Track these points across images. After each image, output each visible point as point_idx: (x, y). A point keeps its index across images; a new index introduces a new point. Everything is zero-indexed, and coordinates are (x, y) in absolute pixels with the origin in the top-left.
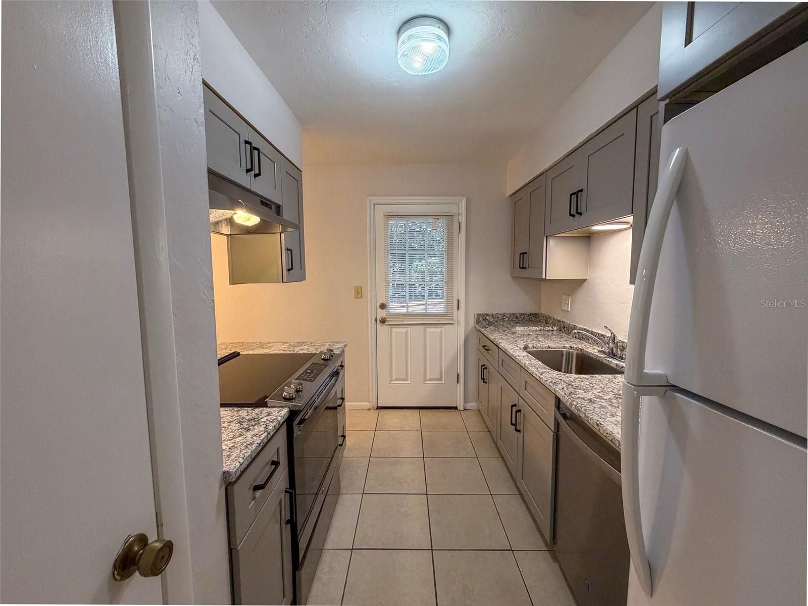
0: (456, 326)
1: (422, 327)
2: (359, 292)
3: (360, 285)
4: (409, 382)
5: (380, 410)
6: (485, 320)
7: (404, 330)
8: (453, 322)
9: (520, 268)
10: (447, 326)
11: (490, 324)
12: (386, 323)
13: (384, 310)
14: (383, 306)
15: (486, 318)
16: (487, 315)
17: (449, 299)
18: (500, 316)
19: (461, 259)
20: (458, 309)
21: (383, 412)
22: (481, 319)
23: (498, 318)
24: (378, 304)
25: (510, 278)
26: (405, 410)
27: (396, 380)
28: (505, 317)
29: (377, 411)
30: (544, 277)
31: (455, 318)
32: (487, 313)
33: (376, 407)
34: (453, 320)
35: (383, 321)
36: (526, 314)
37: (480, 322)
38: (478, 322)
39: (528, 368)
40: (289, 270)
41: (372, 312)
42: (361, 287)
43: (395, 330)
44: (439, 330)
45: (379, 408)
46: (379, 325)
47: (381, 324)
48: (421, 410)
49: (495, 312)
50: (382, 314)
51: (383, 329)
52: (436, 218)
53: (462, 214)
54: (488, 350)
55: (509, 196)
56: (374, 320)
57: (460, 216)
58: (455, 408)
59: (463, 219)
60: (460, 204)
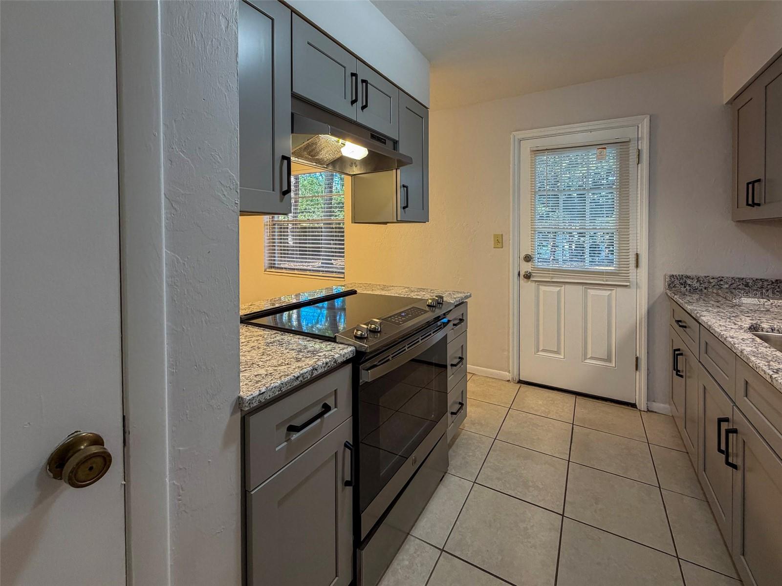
0: (632, 291)
1: (580, 287)
2: (499, 241)
3: (501, 233)
4: (562, 357)
5: (522, 385)
6: (684, 284)
7: (555, 289)
8: (628, 284)
9: (748, 204)
10: (619, 289)
11: (694, 290)
12: (531, 279)
13: (530, 264)
14: (528, 259)
15: (686, 282)
16: (688, 277)
17: (624, 251)
18: (712, 280)
20: (637, 266)
21: (525, 388)
22: (677, 282)
23: (710, 282)
24: (522, 256)
25: (734, 224)
27: (543, 350)
28: (722, 283)
29: (519, 385)
31: (632, 277)
32: (689, 274)
33: (517, 380)
34: (629, 282)
35: (528, 276)
37: (674, 286)
38: (671, 285)
40: (404, 208)
41: (514, 265)
42: (502, 235)
43: (543, 288)
44: (607, 293)
45: (520, 382)
46: (523, 281)
47: (525, 280)
48: (577, 397)
49: (702, 274)
50: (526, 267)
51: (528, 287)
52: (602, 146)
53: (642, 138)
54: (685, 327)
55: (726, 104)
56: (516, 274)
57: (640, 142)
58: (634, 406)
59: (644, 146)
60: (640, 126)
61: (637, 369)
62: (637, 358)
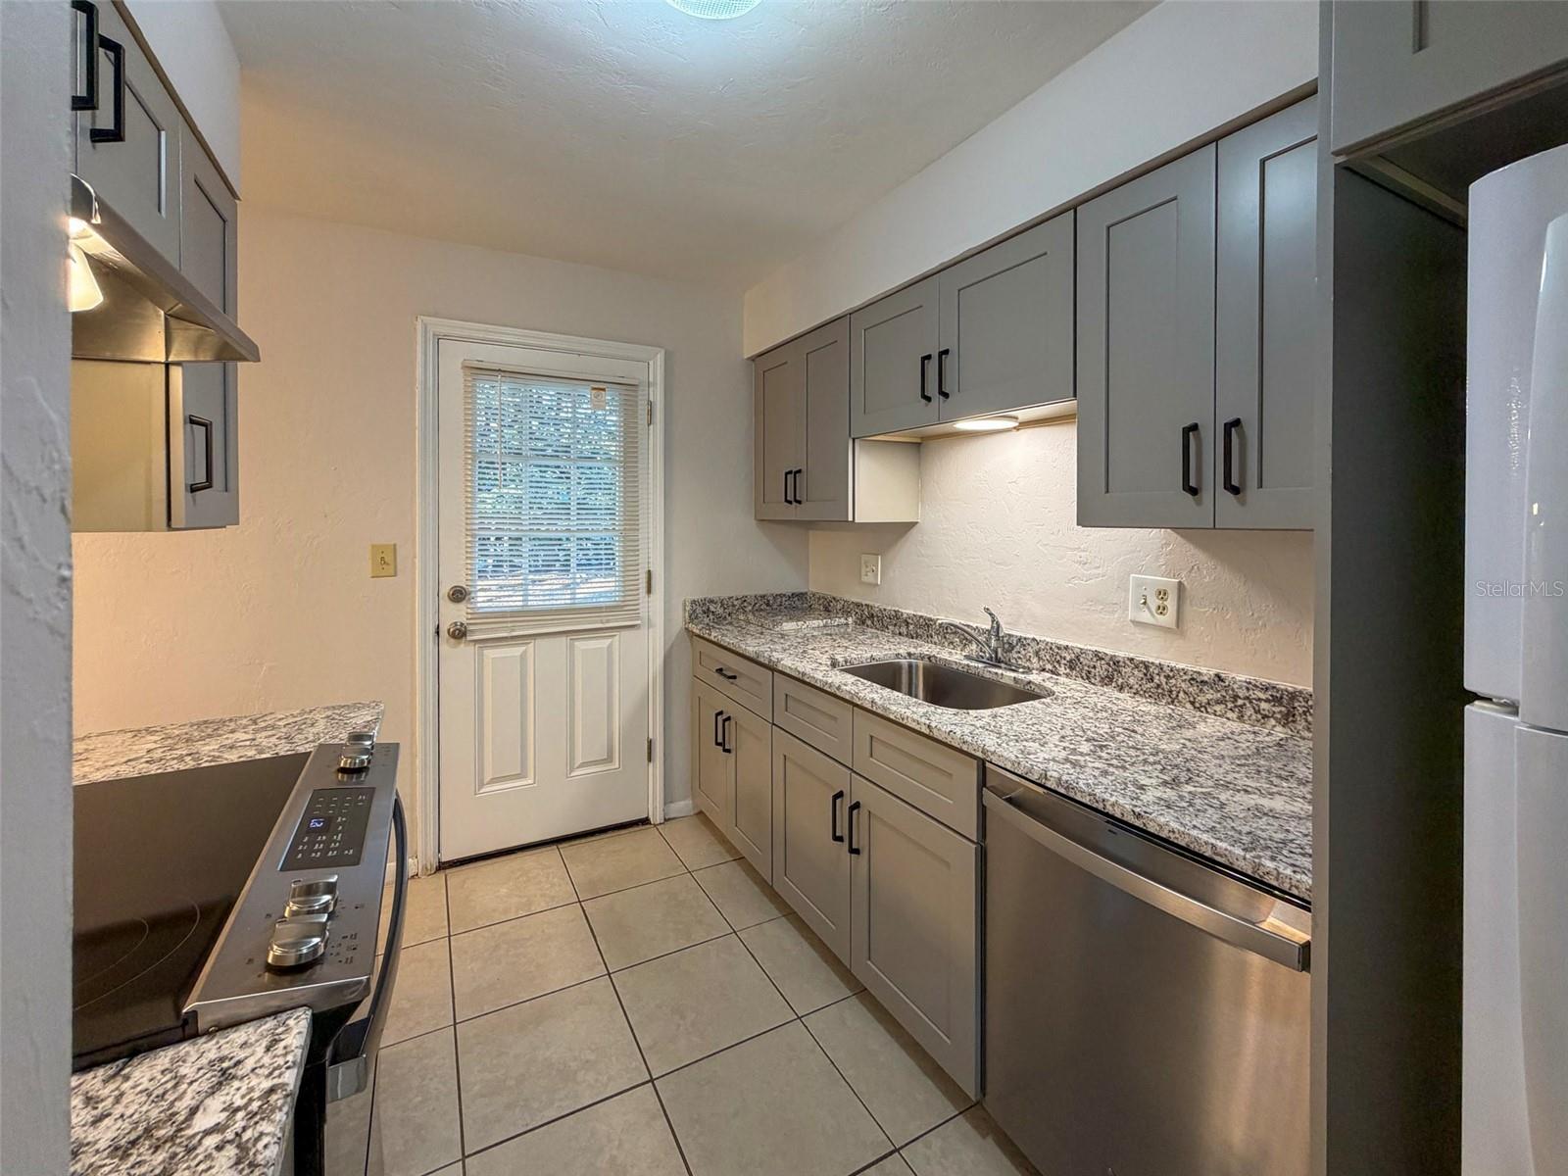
0: (643, 631)
1: (563, 639)
2: (385, 562)
3: (392, 543)
4: (530, 782)
5: (447, 871)
6: (707, 612)
7: (516, 651)
8: (639, 622)
9: (786, 501)
10: (625, 633)
11: (720, 620)
12: (469, 638)
13: (462, 606)
14: (459, 595)
15: (708, 609)
16: (711, 601)
17: (630, 567)
18: (736, 603)
19: (655, 476)
20: (649, 591)
21: (456, 876)
22: (699, 610)
23: (734, 606)
24: (445, 589)
25: (754, 522)
26: (520, 855)
27: (494, 781)
28: (745, 604)
29: (441, 875)
30: (850, 519)
31: (643, 612)
32: (711, 596)
33: (435, 864)
34: (638, 618)
35: (459, 634)
36: (784, 595)
37: (696, 618)
38: (693, 617)
39: (886, 709)
41: (422, 611)
42: (395, 545)
43: (491, 654)
44: (604, 643)
45: (442, 866)
46: (446, 645)
47: (452, 640)
48: (560, 846)
49: (725, 595)
50: (454, 614)
51: (457, 657)
52: (599, 386)
53: (655, 384)
54: (734, 677)
55: (748, 359)
56: (431, 630)
57: (651, 389)
58: (645, 821)
59: (658, 396)
60: (651, 363)
61: (650, 760)
62: (650, 742)
